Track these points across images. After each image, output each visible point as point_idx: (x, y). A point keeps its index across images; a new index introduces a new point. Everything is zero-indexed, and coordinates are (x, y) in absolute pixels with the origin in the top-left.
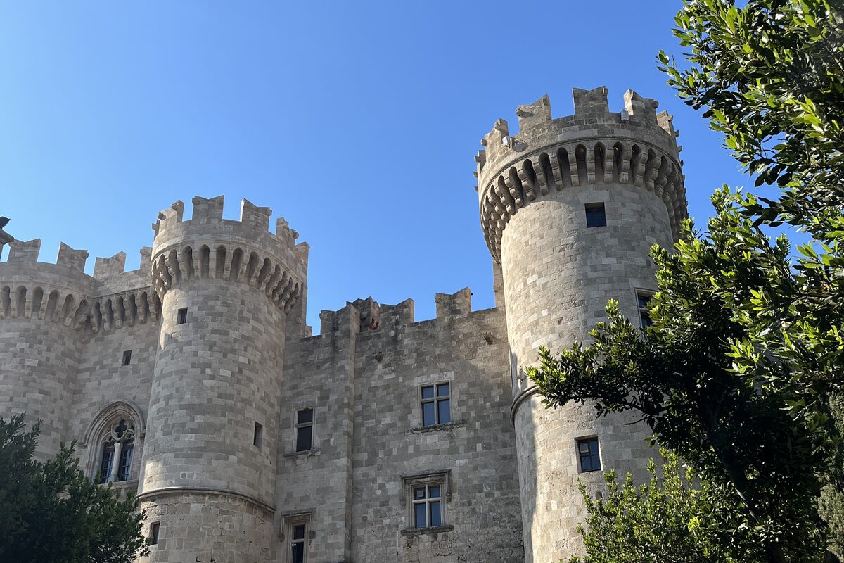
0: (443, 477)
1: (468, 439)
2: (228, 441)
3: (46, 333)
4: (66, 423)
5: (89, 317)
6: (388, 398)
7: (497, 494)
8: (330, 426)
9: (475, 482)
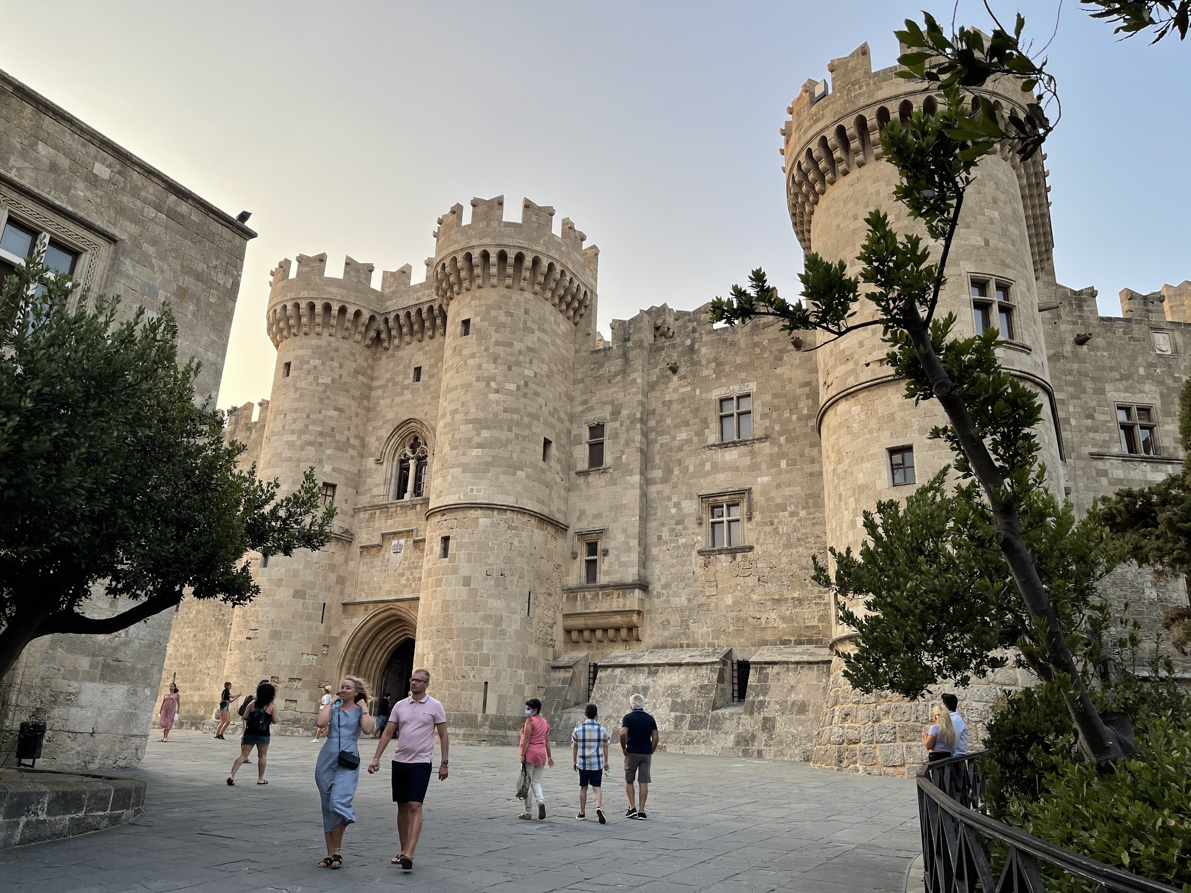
0: (742, 495)
1: (771, 455)
2: (515, 456)
3: (337, 350)
4: (363, 440)
5: (379, 333)
6: (683, 412)
7: (803, 513)
8: (622, 441)
9: (779, 501)
